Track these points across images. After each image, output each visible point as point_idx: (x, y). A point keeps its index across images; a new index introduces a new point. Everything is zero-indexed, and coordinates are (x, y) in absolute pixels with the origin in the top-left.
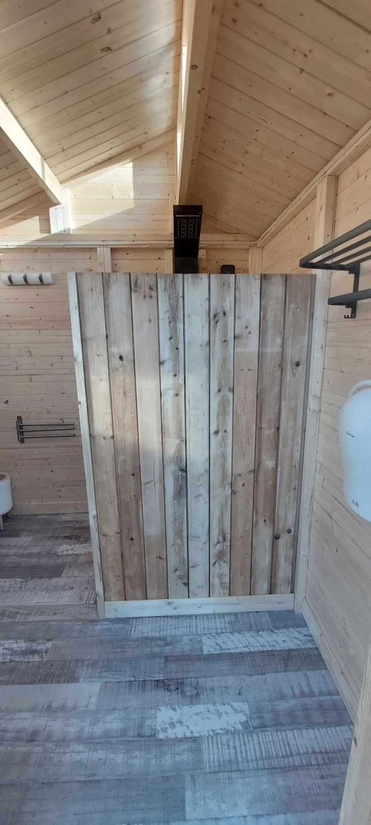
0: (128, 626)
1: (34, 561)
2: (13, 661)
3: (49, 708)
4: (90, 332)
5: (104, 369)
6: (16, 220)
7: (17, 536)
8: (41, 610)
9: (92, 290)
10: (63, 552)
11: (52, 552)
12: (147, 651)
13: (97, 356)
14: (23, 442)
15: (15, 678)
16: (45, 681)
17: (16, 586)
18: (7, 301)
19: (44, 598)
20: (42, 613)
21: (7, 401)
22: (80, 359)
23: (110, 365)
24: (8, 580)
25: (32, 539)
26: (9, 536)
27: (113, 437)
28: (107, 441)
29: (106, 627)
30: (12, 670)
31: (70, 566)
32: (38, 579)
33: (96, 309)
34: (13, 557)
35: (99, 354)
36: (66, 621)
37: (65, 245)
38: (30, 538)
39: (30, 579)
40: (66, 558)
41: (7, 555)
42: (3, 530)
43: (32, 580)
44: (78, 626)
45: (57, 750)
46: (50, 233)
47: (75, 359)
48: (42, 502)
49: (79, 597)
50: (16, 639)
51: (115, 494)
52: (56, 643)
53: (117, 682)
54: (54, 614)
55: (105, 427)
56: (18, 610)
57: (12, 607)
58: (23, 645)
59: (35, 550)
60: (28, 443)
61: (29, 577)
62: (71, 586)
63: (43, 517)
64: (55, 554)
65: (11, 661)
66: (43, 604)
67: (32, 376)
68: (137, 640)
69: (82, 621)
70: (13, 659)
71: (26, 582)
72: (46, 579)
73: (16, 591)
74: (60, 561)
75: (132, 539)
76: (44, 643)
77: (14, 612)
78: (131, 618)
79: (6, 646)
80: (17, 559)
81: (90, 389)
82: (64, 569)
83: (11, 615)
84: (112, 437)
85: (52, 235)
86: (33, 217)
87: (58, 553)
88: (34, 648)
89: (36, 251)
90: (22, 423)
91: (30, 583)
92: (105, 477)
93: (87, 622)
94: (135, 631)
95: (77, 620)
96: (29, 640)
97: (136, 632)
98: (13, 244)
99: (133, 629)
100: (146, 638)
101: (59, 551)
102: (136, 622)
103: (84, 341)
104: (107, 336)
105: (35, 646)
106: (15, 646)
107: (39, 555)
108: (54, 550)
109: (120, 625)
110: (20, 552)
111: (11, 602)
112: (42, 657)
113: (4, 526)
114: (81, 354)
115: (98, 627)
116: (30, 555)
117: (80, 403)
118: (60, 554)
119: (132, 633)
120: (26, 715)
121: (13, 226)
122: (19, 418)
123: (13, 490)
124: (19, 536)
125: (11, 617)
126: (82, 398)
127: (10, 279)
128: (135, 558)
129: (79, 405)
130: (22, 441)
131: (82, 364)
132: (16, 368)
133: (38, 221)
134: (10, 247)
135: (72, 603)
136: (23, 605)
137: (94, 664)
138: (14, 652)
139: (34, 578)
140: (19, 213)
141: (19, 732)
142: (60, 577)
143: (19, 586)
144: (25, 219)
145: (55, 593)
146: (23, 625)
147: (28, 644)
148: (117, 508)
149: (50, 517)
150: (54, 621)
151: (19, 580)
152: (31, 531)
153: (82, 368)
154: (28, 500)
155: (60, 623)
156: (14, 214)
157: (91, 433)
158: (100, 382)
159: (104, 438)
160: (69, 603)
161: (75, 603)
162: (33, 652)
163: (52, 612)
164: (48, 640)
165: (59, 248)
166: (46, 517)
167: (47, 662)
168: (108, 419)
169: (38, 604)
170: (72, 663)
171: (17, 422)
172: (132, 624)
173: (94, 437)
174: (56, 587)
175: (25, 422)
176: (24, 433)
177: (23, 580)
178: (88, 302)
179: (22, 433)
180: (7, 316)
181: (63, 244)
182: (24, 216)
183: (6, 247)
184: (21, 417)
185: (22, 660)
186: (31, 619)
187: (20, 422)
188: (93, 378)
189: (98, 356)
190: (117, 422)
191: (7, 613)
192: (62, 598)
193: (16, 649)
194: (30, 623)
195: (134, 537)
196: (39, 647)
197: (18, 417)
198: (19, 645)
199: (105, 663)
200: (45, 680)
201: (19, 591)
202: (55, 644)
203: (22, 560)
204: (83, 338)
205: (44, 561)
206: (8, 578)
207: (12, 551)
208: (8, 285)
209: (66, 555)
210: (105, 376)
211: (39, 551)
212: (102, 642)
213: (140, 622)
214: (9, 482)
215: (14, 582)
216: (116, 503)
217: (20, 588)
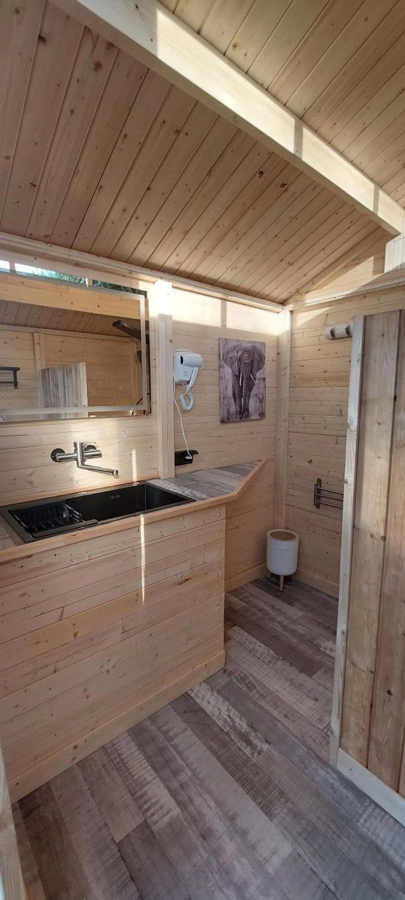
0: (358, 805)
1: (294, 641)
2: (229, 736)
3: (232, 819)
4: (373, 392)
5: (385, 443)
6: (348, 267)
7: (291, 604)
8: (277, 702)
9: (383, 335)
10: (326, 649)
11: (315, 642)
12: (372, 870)
13: (377, 425)
14: (319, 508)
15: (223, 755)
16: (243, 785)
17: (266, 658)
18: (328, 356)
19: (284, 689)
20: (275, 705)
21: (311, 461)
22: (354, 425)
23: (394, 439)
24: (263, 645)
25: (303, 615)
26: (284, 601)
27: (384, 538)
28: (376, 541)
29: (332, 781)
30: (225, 745)
31: (326, 672)
32: (288, 663)
33: (385, 362)
34: (277, 625)
35: (380, 421)
36: (294, 735)
37: (399, 283)
38: (301, 614)
39: (282, 658)
40: (326, 658)
41: (273, 619)
42: (282, 592)
43: (282, 661)
44: (301, 751)
45: (217, 877)
46: (383, 272)
47: (348, 426)
48: (326, 579)
49: (319, 716)
50: (243, 714)
51: (376, 617)
52: (273, 752)
53: (311, 869)
54: (286, 716)
55: (375, 522)
56: (256, 685)
57: (255, 678)
58: (244, 726)
59: (300, 630)
60: (323, 510)
61: (282, 656)
62: (317, 696)
63: (323, 596)
64: (317, 646)
65: (227, 734)
66: (281, 696)
67: (339, 438)
68: (363, 837)
69: (309, 749)
70: (230, 733)
71: (277, 660)
72: (295, 670)
73: (264, 662)
74: (318, 658)
75: (389, 693)
76: (262, 741)
77: (253, 684)
78: (369, 798)
79: (231, 714)
80: (280, 629)
81: (362, 466)
82: (318, 670)
83: (249, 685)
84: (382, 537)
85: (386, 274)
86: (367, 259)
87: (321, 647)
88: (252, 738)
89: (365, 297)
90: (321, 487)
91: (280, 663)
92: (365, 589)
93: (314, 755)
94: (366, 821)
95: (304, 743)
96: (251, 726)
97: (367, 825)
98: (339, 295)
99: (365, 816)
100: (378, 850)
101: (322, 646)
102: (374, 810)
103: (362, 403)
104: (395, 398)
105: (252, 736)
106: (237, 720)
107: (301, 637)
108: (319, 641)
109: (351, 797)
110: (286, 622)
111: (255, 671)
112: (253, 754)
113: (284, 588)
114: (356, 420)
115: (322, 772)
116: (293, 632)
117: (346, 482)
118: (321, 649)
119: (362, 821)
120: (212, 803)
121: (344, 275)
122: (319, 481)
123: (300, 554)
124: (292, 606)
125: (248, 688)
126: (350, 476)
127: (332, 333)
128: (389, 722)
129: (345, 485)
130: (318, 506)
131: (356, 433)
132: (325, 427)
133: (372, 262)
134: (338, 298)
135: (309, 718)
136: (264, 683)
137: (297, 815)
138: (234, 727)
139: (286, 660)
140: (352, 259)
141: (199, 815)
142: (311, 677)
143: (269, 659)
144: (358, 264)
145: (297, 692)
146: (253, 704)
147: (249, 730)
148: (374, 638)
149: (330, 600)
150: (282, 724)
151: (272, 652)
152: (306, 606)
153: (355, 437)
154: (313, 571)
155: (285, 731)
156: (347, 261)
157: (355, 523)
158: (377, 459)
159: (372, 536)
160: (305, 715)
161: (311, 720)
162: (249, 743)
163: (284, 712)
164: (267, 741)
165: (392, 288)
166: (326, 597)
167: (255, 765)
168: (380, 513)
169: (276, 692)
170: (276, 790)
171: (315, 484)
172: (366, 807)
173: (358, 530)
174: (301, 685)
175: (324, 486)
176: (322, 498)
177: (275, 655)
178: (376, 353)
179: (319, 497)
180: (325, 372)
181: (396, 281)
182: (358, 261)
183: (335, 299)
184: (320, 480)
185: (236, 742)
186: (263, 703)
187: (319, 486)
188: (368, 453)
189: (379, 424)
190: (393, 519)
191: (247, 681)
192: (301, 702)
193: (237, 725)
194: (262, 708)
195: (392, 690)
196: (255, 741)
197: (318, 479)
198: (241, 723)
199: (308, 827)
200: (243, 782)
201: (266, 664)
202: (270, 751)
203: (284, 633)
204: (363, 399)
205: (303, 647)
206: (264, 644)
207: (280, 618)
208: (331, 339)
209: (328, 655)
210: (385, 453)
211: (304, 633)
212: (318, 795)
213: (378, 815)
214: (298, 545)
215: (267, 652)
216: (375, 629)
217: (269, 662)
